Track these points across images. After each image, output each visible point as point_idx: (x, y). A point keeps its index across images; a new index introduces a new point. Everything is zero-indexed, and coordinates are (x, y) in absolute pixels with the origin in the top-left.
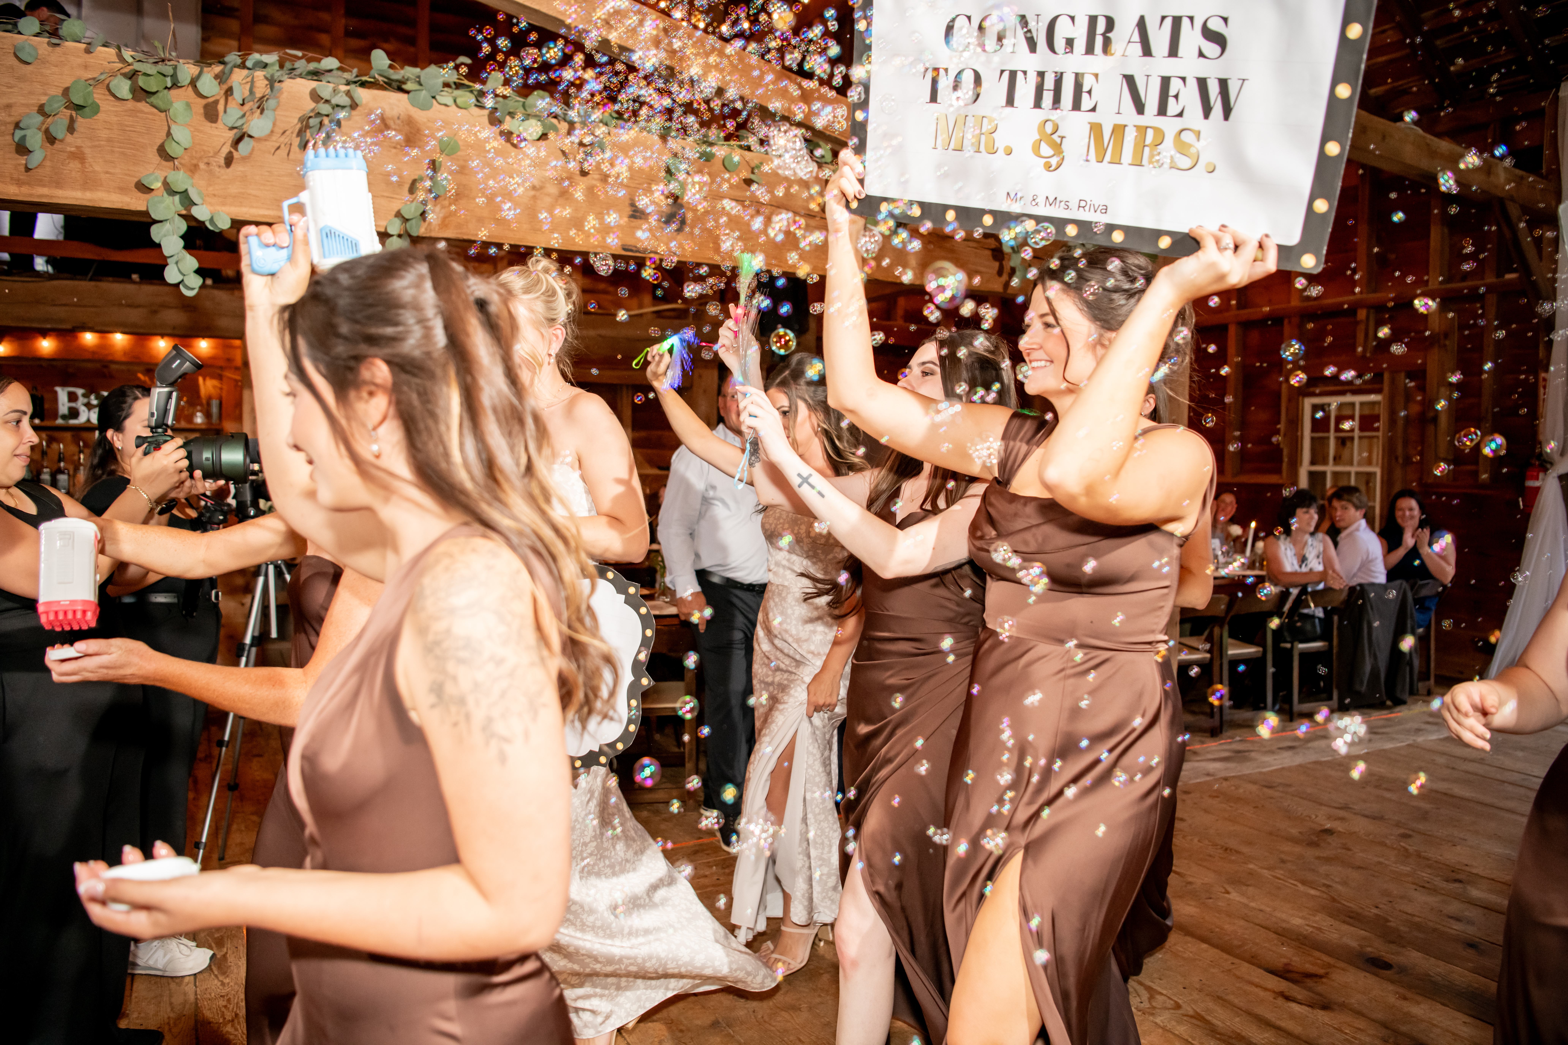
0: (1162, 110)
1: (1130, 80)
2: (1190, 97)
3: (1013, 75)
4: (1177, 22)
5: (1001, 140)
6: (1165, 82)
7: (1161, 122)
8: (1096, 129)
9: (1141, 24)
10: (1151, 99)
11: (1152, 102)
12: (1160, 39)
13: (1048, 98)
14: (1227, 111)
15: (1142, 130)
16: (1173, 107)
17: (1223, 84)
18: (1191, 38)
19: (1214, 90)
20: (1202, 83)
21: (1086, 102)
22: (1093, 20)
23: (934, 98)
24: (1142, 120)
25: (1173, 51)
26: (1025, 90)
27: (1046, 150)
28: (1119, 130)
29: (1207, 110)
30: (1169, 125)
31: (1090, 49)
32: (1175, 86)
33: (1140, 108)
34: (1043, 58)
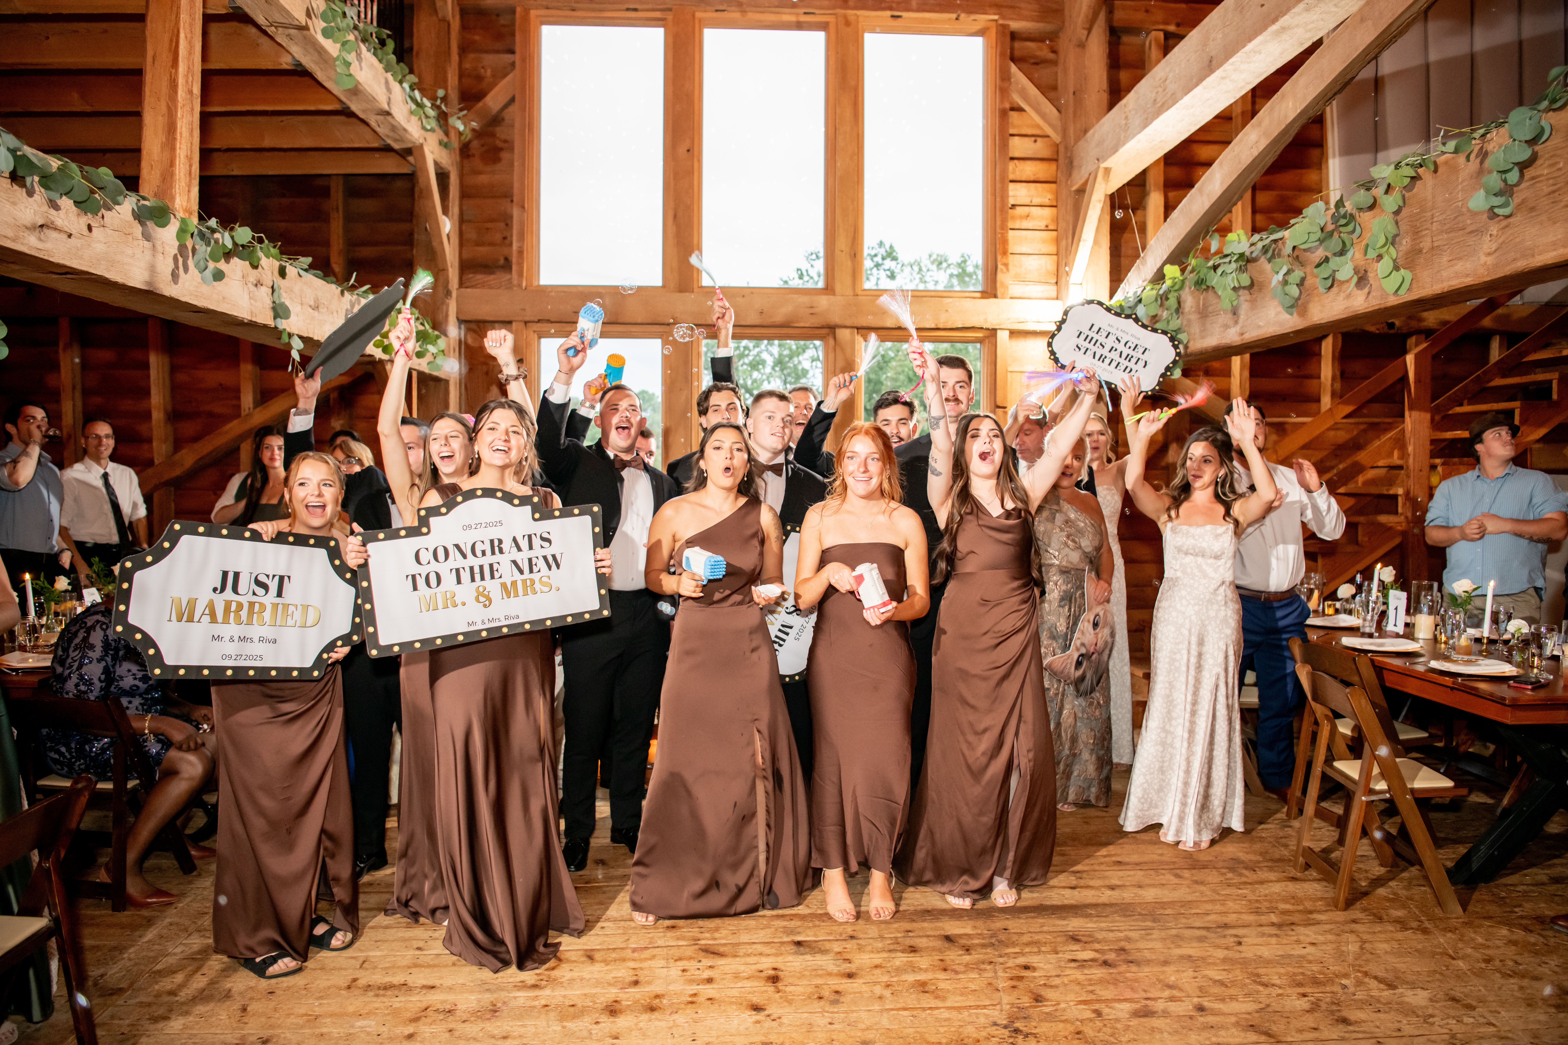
0: (531, 571)
1: (515, 562)
2: (541, 564)
3: (458, 571)
4: (530, 537)
5: (458, 600)
6: (530, 560)
7: (532, 576)
8: (504, 586)
9: (515, 540)
10: (526, 568)
11: (526, 569)
12: (524, 544)
13: (477, 577)
14: (558, 566)
15: (524, 581)
16: (535, 569)
17: (554, 556)
18: (536, 542)
19: (550, 559)
20: (545, 558)
21: (497, 575)
22: (492, 541)
23: (415, 588)
24: (523, 577)
25: (531, 548)
26: (465, 576)
27: (482, 599)
28: (514, 583)
29: (550, 567)
30: (535, 576)
31: (493, 553)
32: (534, 561)
33: (521, 572)
34: (471, 561)
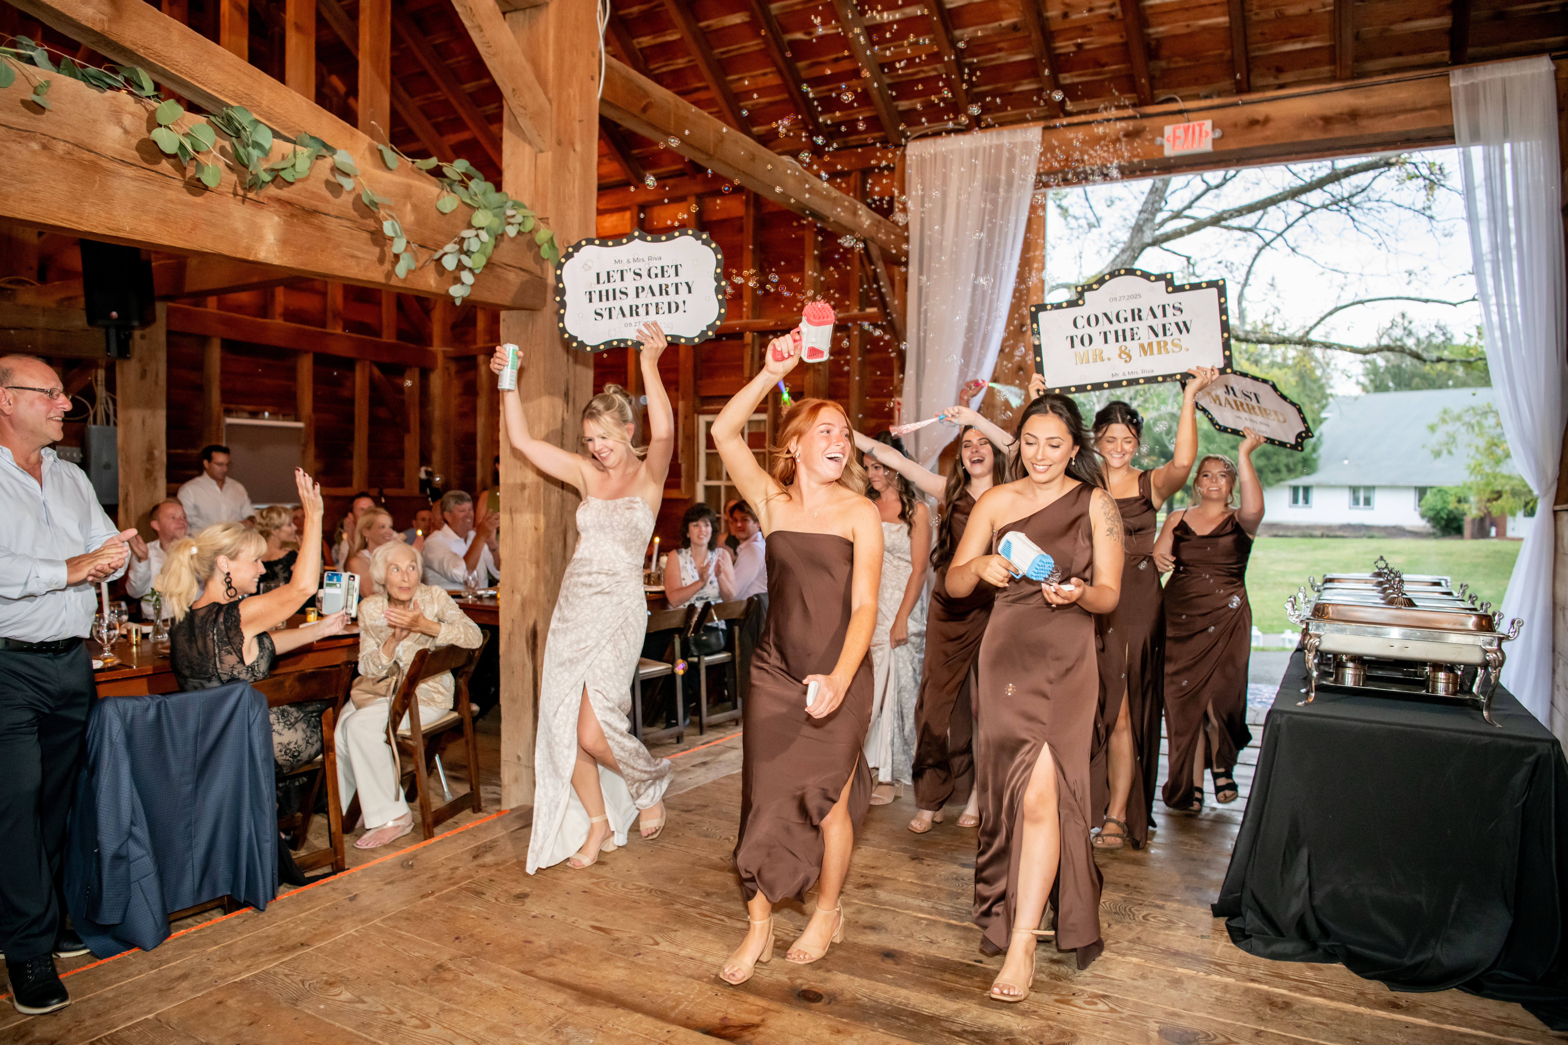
0: (1165, 334)
1: (1151, 328)
2: (1174, 329)
3: (1105, 333)
4: (1164, 307)
5: (1105, 356)
6: (1164, 326)
7: (1165, 338)
8: (1142, 346)
9: (1151, 309)
10: (1160, 332)
11: (1160, 333)
12: (1159, 312)
13: (1121, 338)
14: (1188, 331)
15: (1159, 343)
16: (1168, 333)
17: (1185, 323)
18: (1169, 311)
19: (1182, 325)
20: (1177, 324)
21: (1136, 337)
22: (1133, 311)
23: (1073, 346)
24: (1158, 339)
25: (1165, 315)
26: (1111, 337)
27: (1123, 356)
28: (1150, 344)
29: (1181, 332)
30: (1168, 339)
31: (1134, 319)
32: (1167, 327)
33: (1157, 335)
34: (1116, 326)
